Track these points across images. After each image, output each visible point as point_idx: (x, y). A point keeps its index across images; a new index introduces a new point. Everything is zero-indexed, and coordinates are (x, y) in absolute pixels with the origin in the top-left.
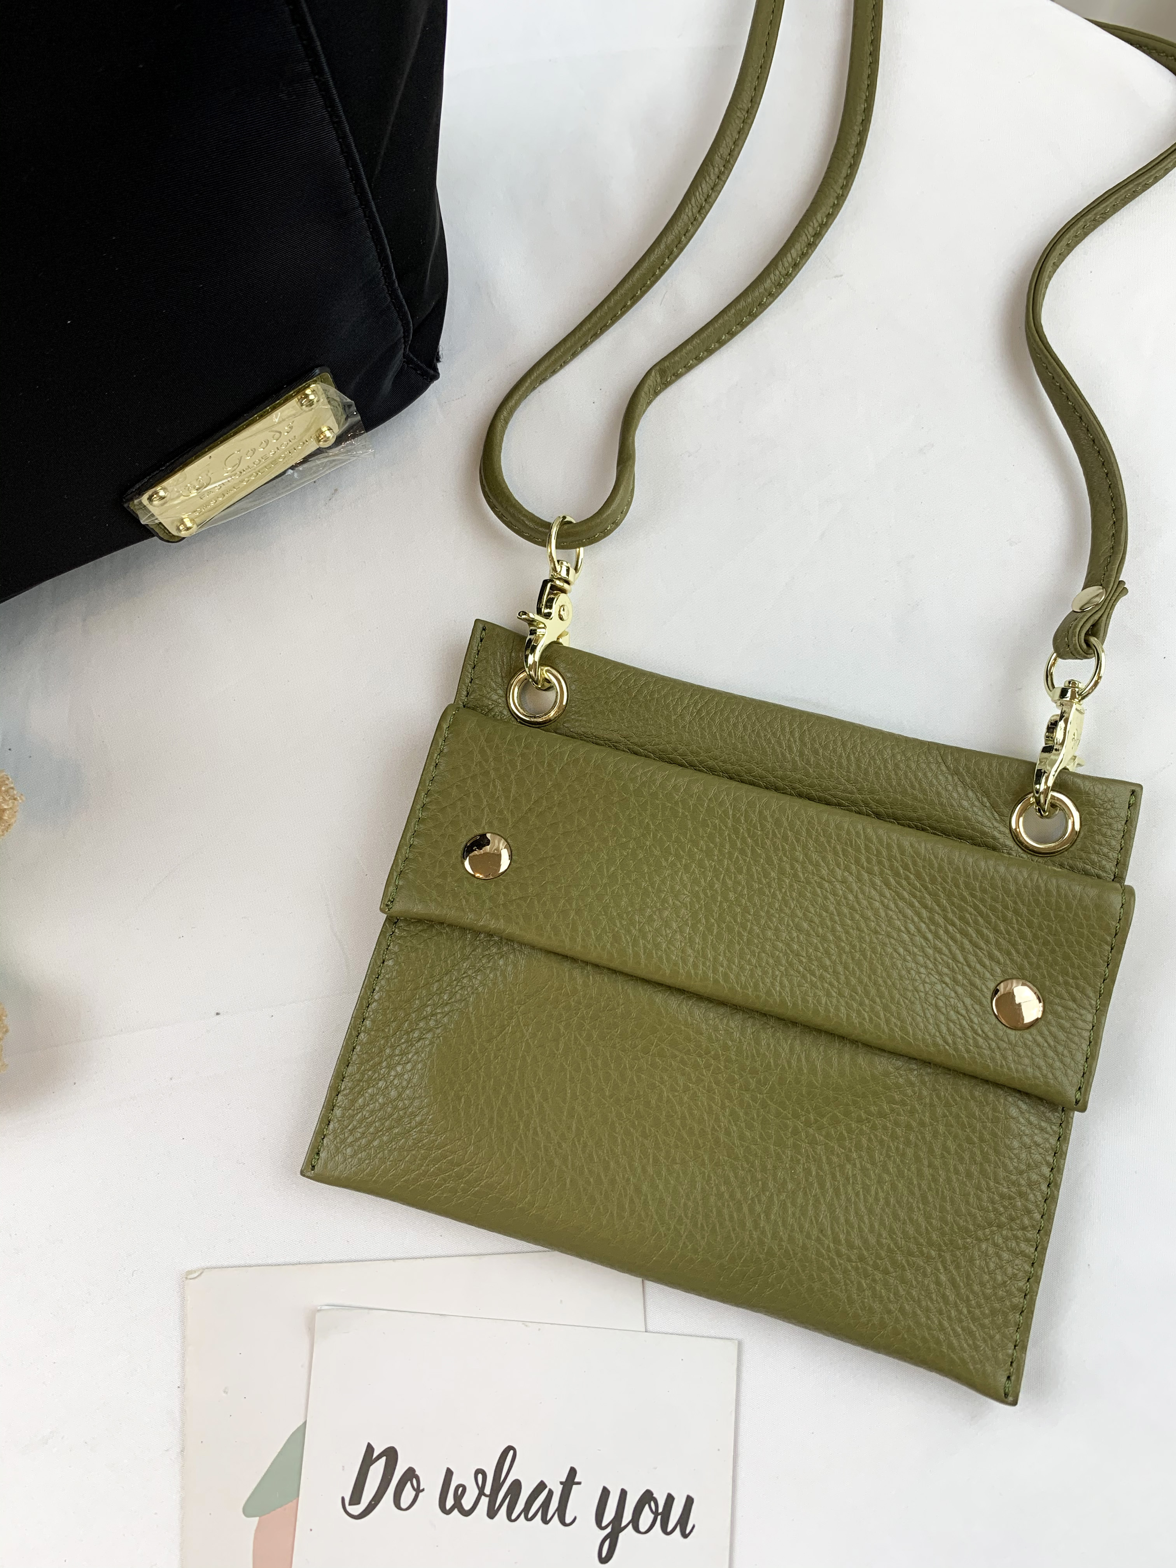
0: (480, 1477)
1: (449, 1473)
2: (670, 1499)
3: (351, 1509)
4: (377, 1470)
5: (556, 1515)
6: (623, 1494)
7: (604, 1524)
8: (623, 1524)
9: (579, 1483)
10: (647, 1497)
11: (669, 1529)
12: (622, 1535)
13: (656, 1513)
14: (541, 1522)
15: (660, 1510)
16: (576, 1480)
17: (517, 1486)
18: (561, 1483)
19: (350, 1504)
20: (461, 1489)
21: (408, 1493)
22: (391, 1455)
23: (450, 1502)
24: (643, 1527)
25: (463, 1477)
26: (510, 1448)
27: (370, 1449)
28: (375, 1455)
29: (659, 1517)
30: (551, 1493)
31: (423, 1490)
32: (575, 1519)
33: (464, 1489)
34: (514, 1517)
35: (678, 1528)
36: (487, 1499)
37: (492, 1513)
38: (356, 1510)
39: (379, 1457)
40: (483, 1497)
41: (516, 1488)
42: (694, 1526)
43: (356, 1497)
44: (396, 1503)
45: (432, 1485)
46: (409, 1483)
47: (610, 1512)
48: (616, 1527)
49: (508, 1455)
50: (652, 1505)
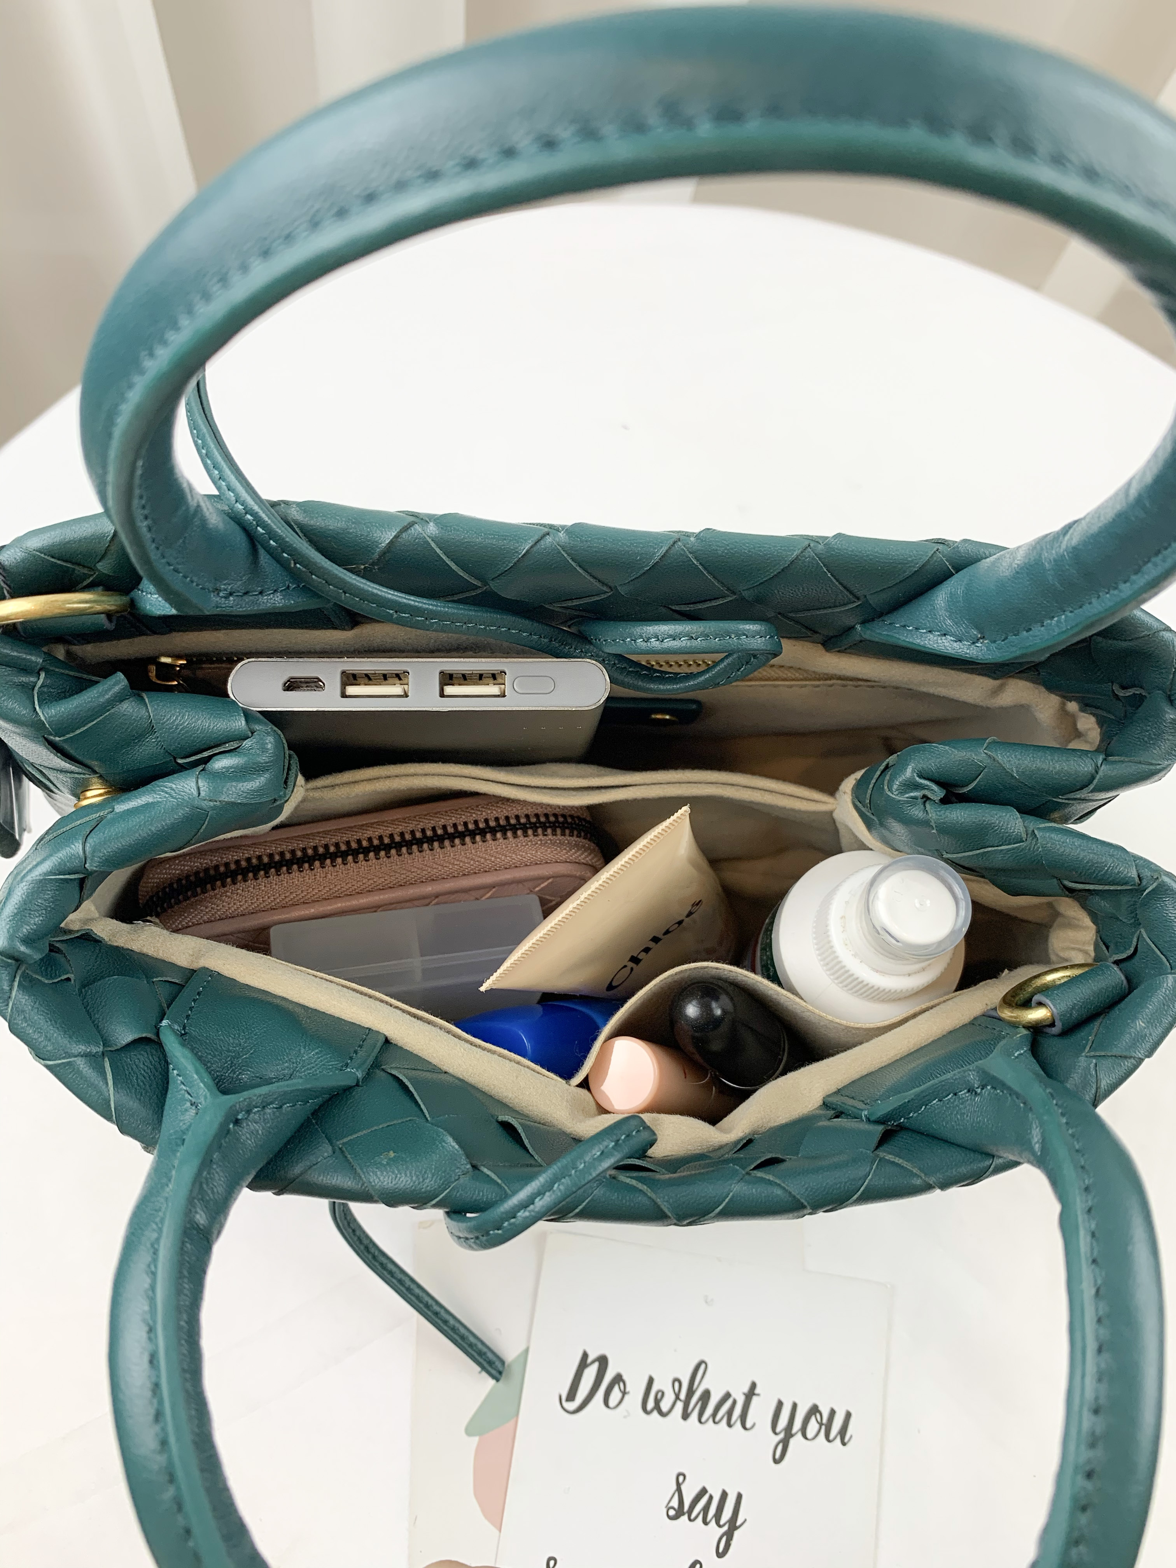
0: (677, 1384)
1: (651, 1381)
2: (833, 1413)
3: (566, 1405)
4: (590, 1374)
5: (739, 1421)
6: (795, 1406)
7: (778, 1430)
8: (794, 1431)
9: (758, 1395)
10: (814, 1410)
11: (831, 1437)
12: (792, 1441)
13: (821, 1424)
14: (726, 1425)
15: (825, 1421)
16: (757, 1391)
17: (706, 1395)
18: (744, 1394)
19: (567, 1401)
20: (660, 1394)
21: (616, 1394)
22: (603, 1361)
23: (651, 1404)
24: (810, 1434)
25: (663, 1384)
26: (701, 1362)
27: (585, 1355)
28: (589, 1360)
29: (823, 1427)
30: (735, 1402)
31: (628, 1393)
32: (754, 1424)
33: (663, 1394)
34: (703, 1420)
35: (839, 1437)
37: (685, 1415)
38: (572, 1406)
39: (593, 1362)
40: (678, 1402)
41: (706, 1396)
42: (851, 1437)
43: (571, 1396)
44: (606, 1402)
45: (636, 1389)
46: (617, 1387)
47: (783, 1420)
48: (788, 1433)
49: (700, 1366)
50: (818, 1417)
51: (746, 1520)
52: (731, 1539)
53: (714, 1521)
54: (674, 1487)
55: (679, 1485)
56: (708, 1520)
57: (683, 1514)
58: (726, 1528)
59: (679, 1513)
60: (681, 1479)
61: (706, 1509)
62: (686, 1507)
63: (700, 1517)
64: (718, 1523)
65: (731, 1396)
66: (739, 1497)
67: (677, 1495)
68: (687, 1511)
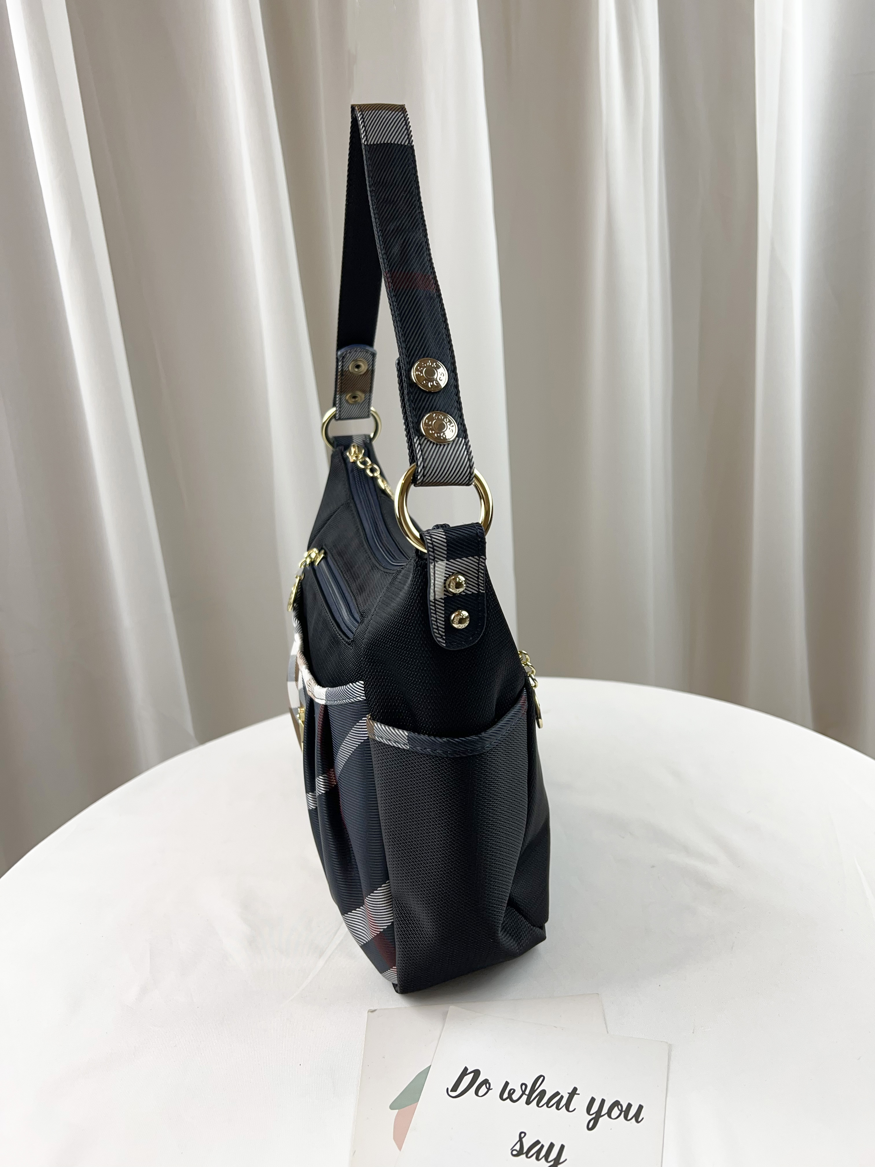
0: (524, 1087)
1: (507, 1084)
2: (629, 1106)
3: (450, 1093)
4: (467, 1079)
5: (564, 1107)
6: (603, 1101)
7: (591, 1113)
8: (602, 1114)
9: (579, 1094)
10: (617, 1103)
11: (629, 1118)
12: (601, 1119)
13: (621, 1111)
14: (555, 1109)
15: (624, 1109)
16: (577, 1093)
17: (543, 1092)
18: (568, 1093)
19: (451, 1091)
20: (512, 1091)
21: (483, 1089)
22: (477, 1073)
23: (506, 1095)
24: (613, 1116)
25: (514, 1085)
26: (541, 1076)
27: (466, 1069)
28: (468, 1072)
29: (623, 1113)
30: (562, 1097)
31: (492, 1089)
32: (575, 1109)
33: (514, 1091)
34: (540, 1105)
35: (634, 1119)
36: (526, 1096)
37: (528, 1102)
38: (454, 1094)
39: (470, 1073)
40: (524, 1095)
42: (643, 1118)
43: (455, 1088)
44: (477, 1093)
45: (497, 1087)
46: (484, 1085)
47: (595, 1108)
48: (598, 1115)
49: (540, 1078)
50: (620, 1107)
51: (566, 1160)
53: (543, 1159)
54: (518, 1139)
55: (521, 1139)
56: (540, 1157)
57: (523, 1154)
58: (552, 1163)
59: (520, 1153)
60: (523, 1135)
61: (539, 1152)
62: (525, 1150)
63: (535, 1156)
64: (546, 1160)
65: (560, 1094)
66: (562, 1147)
67: (519, 1143)
68: (526, 1153)
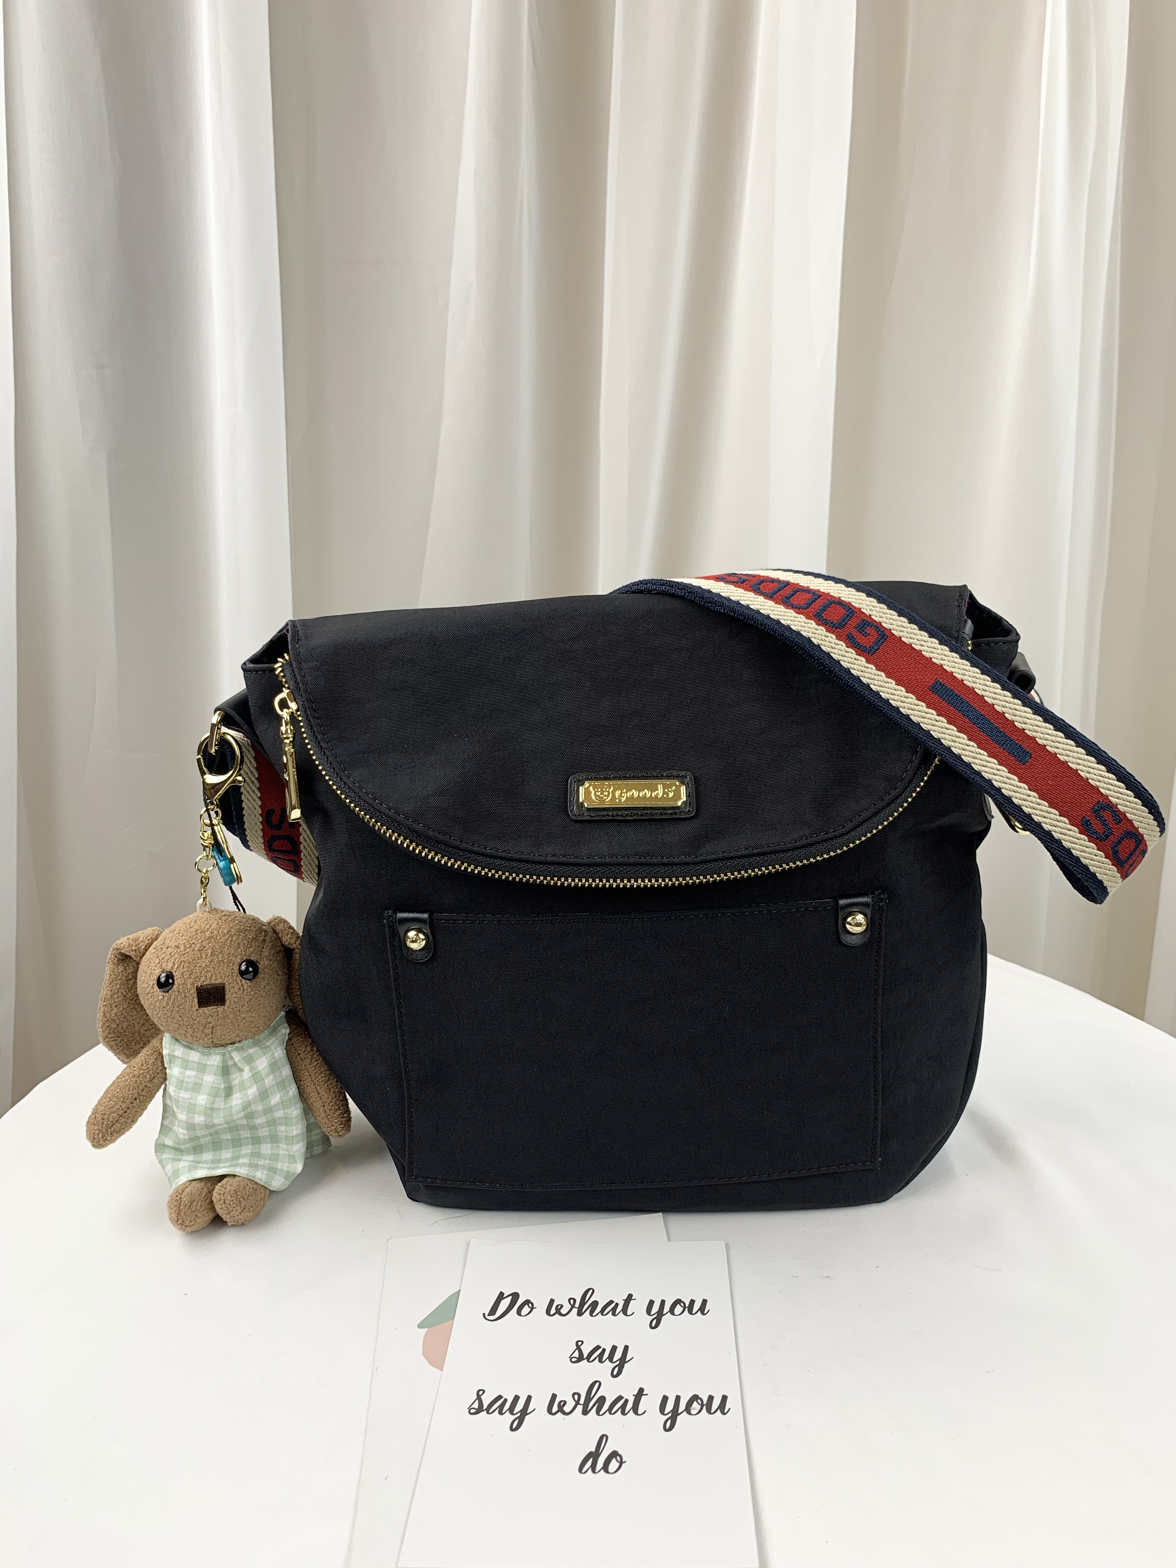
0: (572, 1301)
1: (552, 1301)
2: (692, 1302)
3: (488, 1318)
4: (505, 1303)
5: (621, 1312)
6: (663, 1302)
7: (652, 1313)
8: (664, 1313)
9: (635, 1299)
10: (678, 1301)
11: (693, 1313)
12: (663, 1317)
13: (685, 1308)
14: (611, 1316)
15: (687, 1305)
16: (633, 1298)
18: (623, 1300)
19: (489, 1315)
20: (559, 1307)
21: (526, 1309)
22: (515, 1296)
23: (553, 1311)
24: (677, 1313)
25: (562, 1300)
26: (589, 1289)
27: (502, 1294)
29: (687, 1309)
30: (617, 1305)
31: (536, 1308)
32: (633, 1313)
33: (562, 1306)
34: (594, 1314)
35: (699, 1311)
36: (577, 1309)
37: (580, 1314)
38: (492, 1318)
39: (507, 1296)
40: (574, 1309)
41: (595, 1304)
42: (709, 1311)
43: (492, 1313)
44: (519, 1313)
45: (541, 1306)
46: (527, 1306)
47: (655, 1308)
48: (660, 1314)
49: (589, 1291)
50: (682, 1304)
51: (632, 1358)
52: (623, 1368)
53: (607, 1360)
54: (575, 1348)
55: (578, 1348)
56: (603, 1359)
57: (584, 1360)
58: (617, 1362)
59: (580, 1358)
60: (580, 1344)
61: (601, 1357)
62: (585, 1356)
63: (597, 1359)
64: (611, 1361)
65: (613, 1302)
66: (626, 1348)
67: (577, 1350)
68: (586, 1358)
